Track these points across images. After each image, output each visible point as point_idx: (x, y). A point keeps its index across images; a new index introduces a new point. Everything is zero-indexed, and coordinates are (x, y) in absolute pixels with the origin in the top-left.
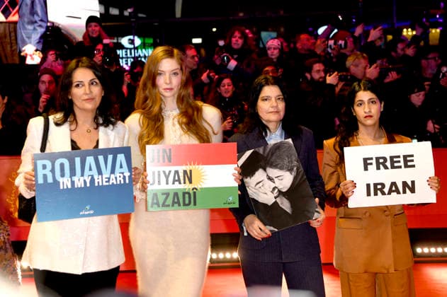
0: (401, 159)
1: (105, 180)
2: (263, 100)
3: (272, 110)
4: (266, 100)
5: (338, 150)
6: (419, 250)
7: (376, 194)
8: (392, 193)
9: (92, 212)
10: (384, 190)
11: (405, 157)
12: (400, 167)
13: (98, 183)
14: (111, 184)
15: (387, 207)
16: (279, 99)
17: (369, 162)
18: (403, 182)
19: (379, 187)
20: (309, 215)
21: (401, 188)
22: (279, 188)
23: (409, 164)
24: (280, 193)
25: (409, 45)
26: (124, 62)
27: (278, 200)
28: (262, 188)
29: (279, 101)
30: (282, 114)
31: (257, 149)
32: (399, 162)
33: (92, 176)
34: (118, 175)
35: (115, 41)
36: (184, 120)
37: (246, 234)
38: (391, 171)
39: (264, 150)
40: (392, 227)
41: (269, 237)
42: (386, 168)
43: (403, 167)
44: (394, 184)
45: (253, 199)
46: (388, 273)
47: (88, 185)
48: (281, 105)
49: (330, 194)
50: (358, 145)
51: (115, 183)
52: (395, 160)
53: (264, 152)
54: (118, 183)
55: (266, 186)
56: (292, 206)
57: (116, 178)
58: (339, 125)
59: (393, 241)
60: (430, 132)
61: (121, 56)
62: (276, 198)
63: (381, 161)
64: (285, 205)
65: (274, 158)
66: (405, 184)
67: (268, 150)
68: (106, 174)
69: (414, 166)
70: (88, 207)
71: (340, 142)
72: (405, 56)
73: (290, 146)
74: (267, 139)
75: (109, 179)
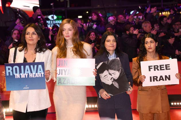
0: (164, 66)
1: (33, 75)
2: (107, 41)
3: (111, 45)
4: (109, 41)
5: (139, 62)
6: (172, 104)
7: (154, 81)
8: (161, 80)
9: (28, 88)
10: (157, 79)
11: (166, 65)
12: (164, 69)
13: (31, 76)
14: (36, 77)
15: (159, 86)
16: (114, 41)
17: (151, 67)
18: (165, 76)
19: (155, 78)
20: (126, 89)
21: (164, 78)
22: (114, 78)
23: (168, 68)
24: (114, 80)
25: (168, 19)
26: (50, 26)
27: (113, 83)
28: (107, 78)
29: (114, 42)
30: (115, 47)
31: (104, 62)
32: (163, 67)
33: (28, 74)
34: (39, 74)
35: (46, 17)
36: (75, 50)
37: (100, 97)
38: (160, 71)
39: (108, 62)
40: (161, 94)
41: (110, 98)
42: (158, 70)
43: (165, 69)
44: (161, 76)
45: (103, 83)
46: (159, 113)
47: (27, 77)
48: (115, 44)
49: (135, 81)
50: (147, 60)
51: (38, 77)
52: (162, 66)
53: (107, 63)
54: (39, 77)
55: (108, 77)
56: (119, 85)
57: (38, 75)
58: (139, 52)
59: (161, 100)
60: (177, 55)
61: (48, 23)
62: (112, 82)
63: (156, 67)
64: (116, 85)
65: (111, 66)
66: (166, 76)
67: (109, 62)
68: (34, 73)
69: (170, 69)
70: (27, 86)
71: (139, 59)
72: (167, 23)
73: (118, 61)
74: (109, 58)
75: (35, 75)
